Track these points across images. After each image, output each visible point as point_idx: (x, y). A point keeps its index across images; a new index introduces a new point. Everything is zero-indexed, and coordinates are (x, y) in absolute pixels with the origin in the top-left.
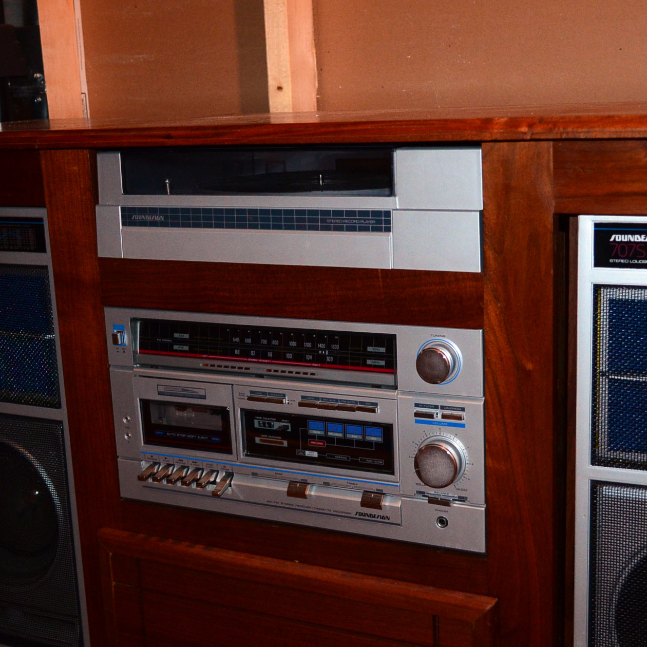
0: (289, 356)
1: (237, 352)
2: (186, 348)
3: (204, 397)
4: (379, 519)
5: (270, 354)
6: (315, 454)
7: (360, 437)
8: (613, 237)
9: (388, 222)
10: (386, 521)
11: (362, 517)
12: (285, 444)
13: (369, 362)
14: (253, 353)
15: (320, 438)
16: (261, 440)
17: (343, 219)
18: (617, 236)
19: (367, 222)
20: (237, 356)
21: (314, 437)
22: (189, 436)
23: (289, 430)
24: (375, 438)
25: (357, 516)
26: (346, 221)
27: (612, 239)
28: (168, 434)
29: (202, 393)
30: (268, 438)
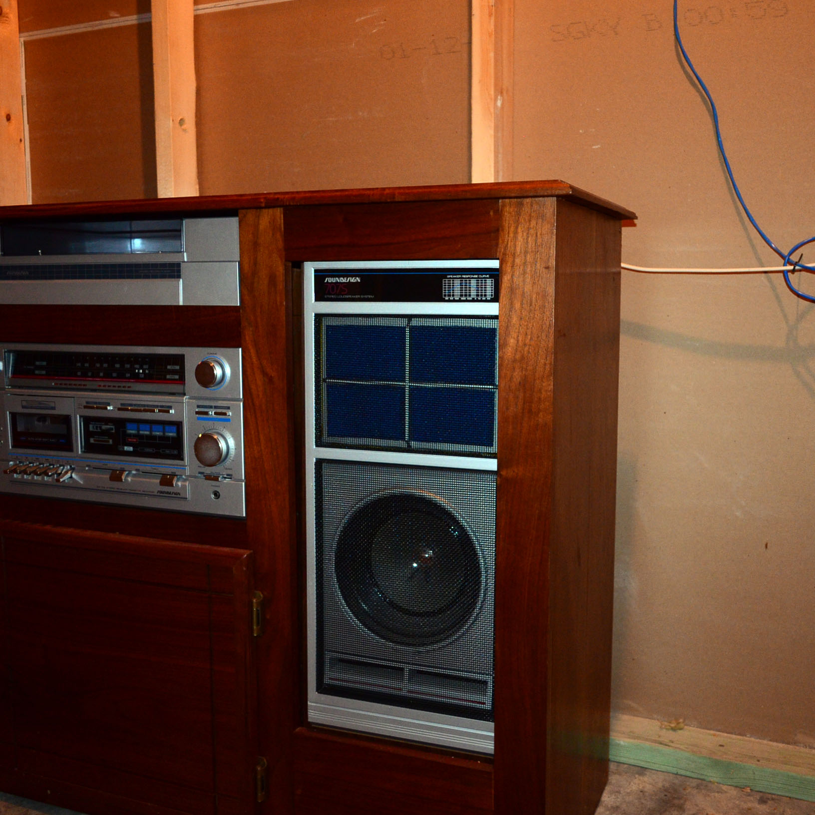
0: (114, 375)
1: (79, 374)
2: (44, 372)
3: (54, 408)
4: (173, 495)
5: (101, 374)
6: (131, 449)
7: (161, 434)
8: (327, 279)
9: (179, 271)
10: (178, 496)
11: (162, 494)
12: (111, 442)
13: (168, 377)
14: (90, 374)
15: (134, 436)
16: (95, 440)
17: (149, 270)
18: (329, 279)
19: (165, 271)
20: (79, 376)
21: (130, 435)
22: (44, 440)
23: (114, 431)
24: (172, 434)
25: (159, 494)
26: (151, 271)
27: (326, 281)
28: (29, 439)
29: (52, 405)
30: (99, 438)
